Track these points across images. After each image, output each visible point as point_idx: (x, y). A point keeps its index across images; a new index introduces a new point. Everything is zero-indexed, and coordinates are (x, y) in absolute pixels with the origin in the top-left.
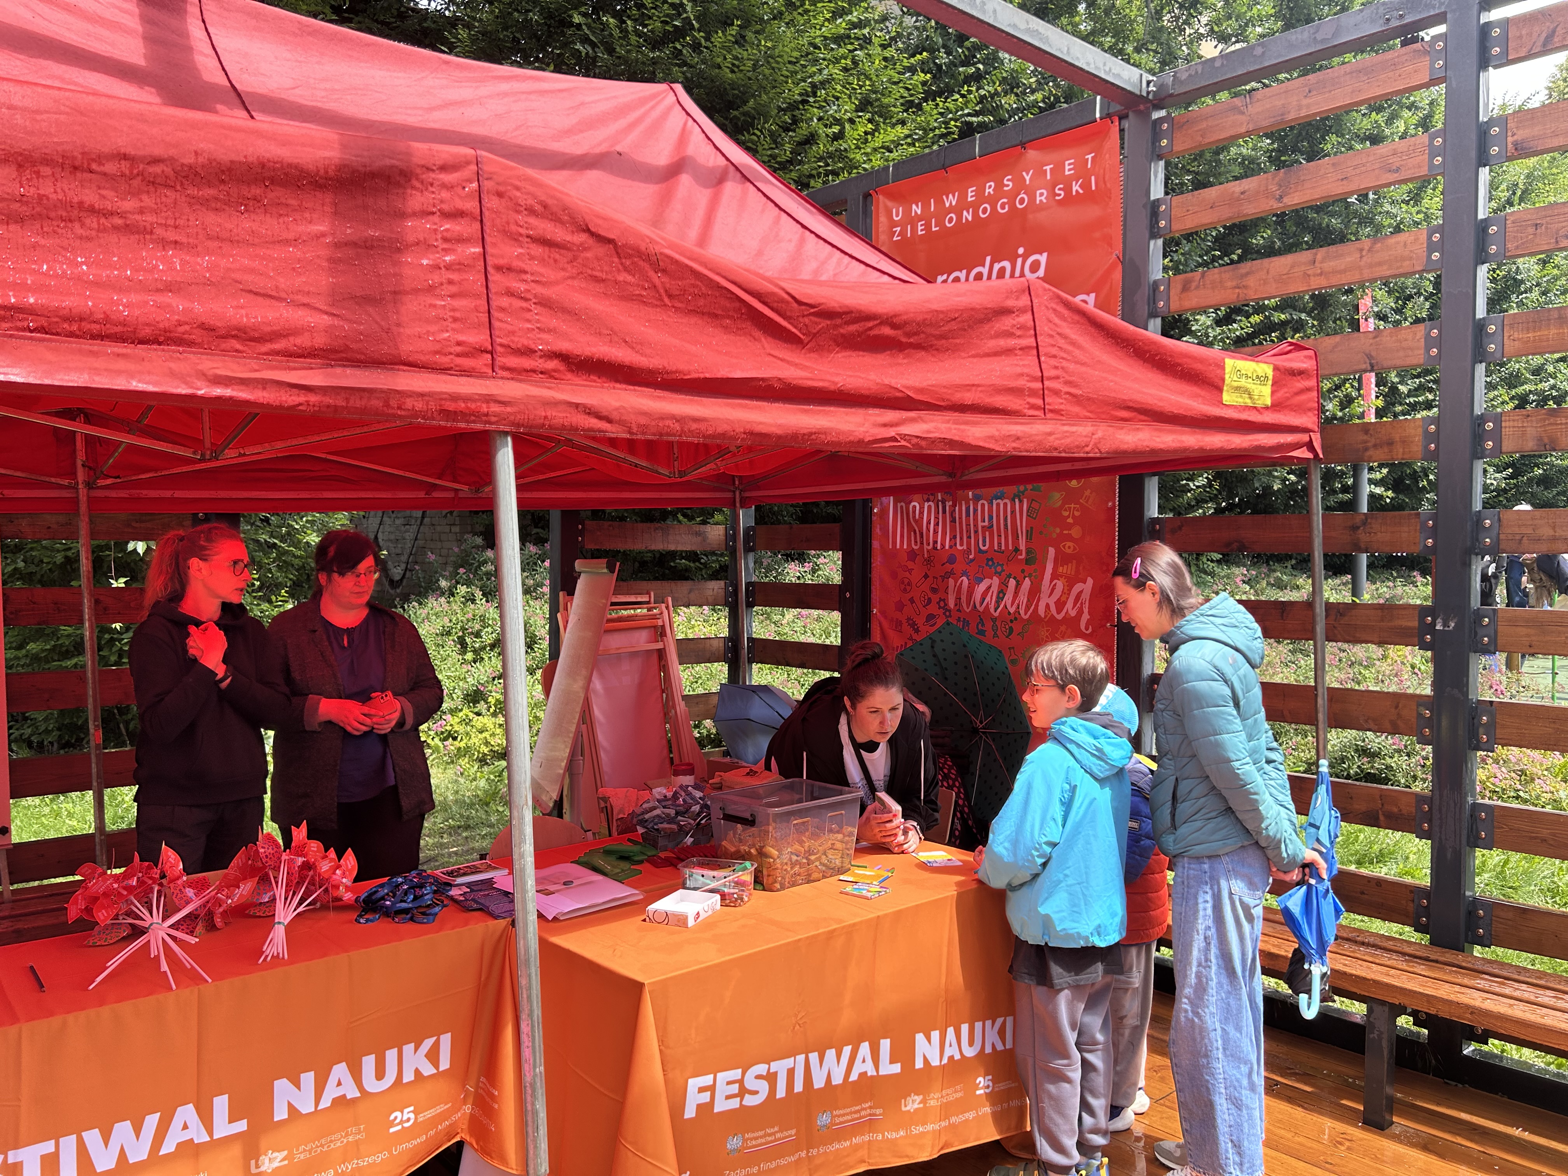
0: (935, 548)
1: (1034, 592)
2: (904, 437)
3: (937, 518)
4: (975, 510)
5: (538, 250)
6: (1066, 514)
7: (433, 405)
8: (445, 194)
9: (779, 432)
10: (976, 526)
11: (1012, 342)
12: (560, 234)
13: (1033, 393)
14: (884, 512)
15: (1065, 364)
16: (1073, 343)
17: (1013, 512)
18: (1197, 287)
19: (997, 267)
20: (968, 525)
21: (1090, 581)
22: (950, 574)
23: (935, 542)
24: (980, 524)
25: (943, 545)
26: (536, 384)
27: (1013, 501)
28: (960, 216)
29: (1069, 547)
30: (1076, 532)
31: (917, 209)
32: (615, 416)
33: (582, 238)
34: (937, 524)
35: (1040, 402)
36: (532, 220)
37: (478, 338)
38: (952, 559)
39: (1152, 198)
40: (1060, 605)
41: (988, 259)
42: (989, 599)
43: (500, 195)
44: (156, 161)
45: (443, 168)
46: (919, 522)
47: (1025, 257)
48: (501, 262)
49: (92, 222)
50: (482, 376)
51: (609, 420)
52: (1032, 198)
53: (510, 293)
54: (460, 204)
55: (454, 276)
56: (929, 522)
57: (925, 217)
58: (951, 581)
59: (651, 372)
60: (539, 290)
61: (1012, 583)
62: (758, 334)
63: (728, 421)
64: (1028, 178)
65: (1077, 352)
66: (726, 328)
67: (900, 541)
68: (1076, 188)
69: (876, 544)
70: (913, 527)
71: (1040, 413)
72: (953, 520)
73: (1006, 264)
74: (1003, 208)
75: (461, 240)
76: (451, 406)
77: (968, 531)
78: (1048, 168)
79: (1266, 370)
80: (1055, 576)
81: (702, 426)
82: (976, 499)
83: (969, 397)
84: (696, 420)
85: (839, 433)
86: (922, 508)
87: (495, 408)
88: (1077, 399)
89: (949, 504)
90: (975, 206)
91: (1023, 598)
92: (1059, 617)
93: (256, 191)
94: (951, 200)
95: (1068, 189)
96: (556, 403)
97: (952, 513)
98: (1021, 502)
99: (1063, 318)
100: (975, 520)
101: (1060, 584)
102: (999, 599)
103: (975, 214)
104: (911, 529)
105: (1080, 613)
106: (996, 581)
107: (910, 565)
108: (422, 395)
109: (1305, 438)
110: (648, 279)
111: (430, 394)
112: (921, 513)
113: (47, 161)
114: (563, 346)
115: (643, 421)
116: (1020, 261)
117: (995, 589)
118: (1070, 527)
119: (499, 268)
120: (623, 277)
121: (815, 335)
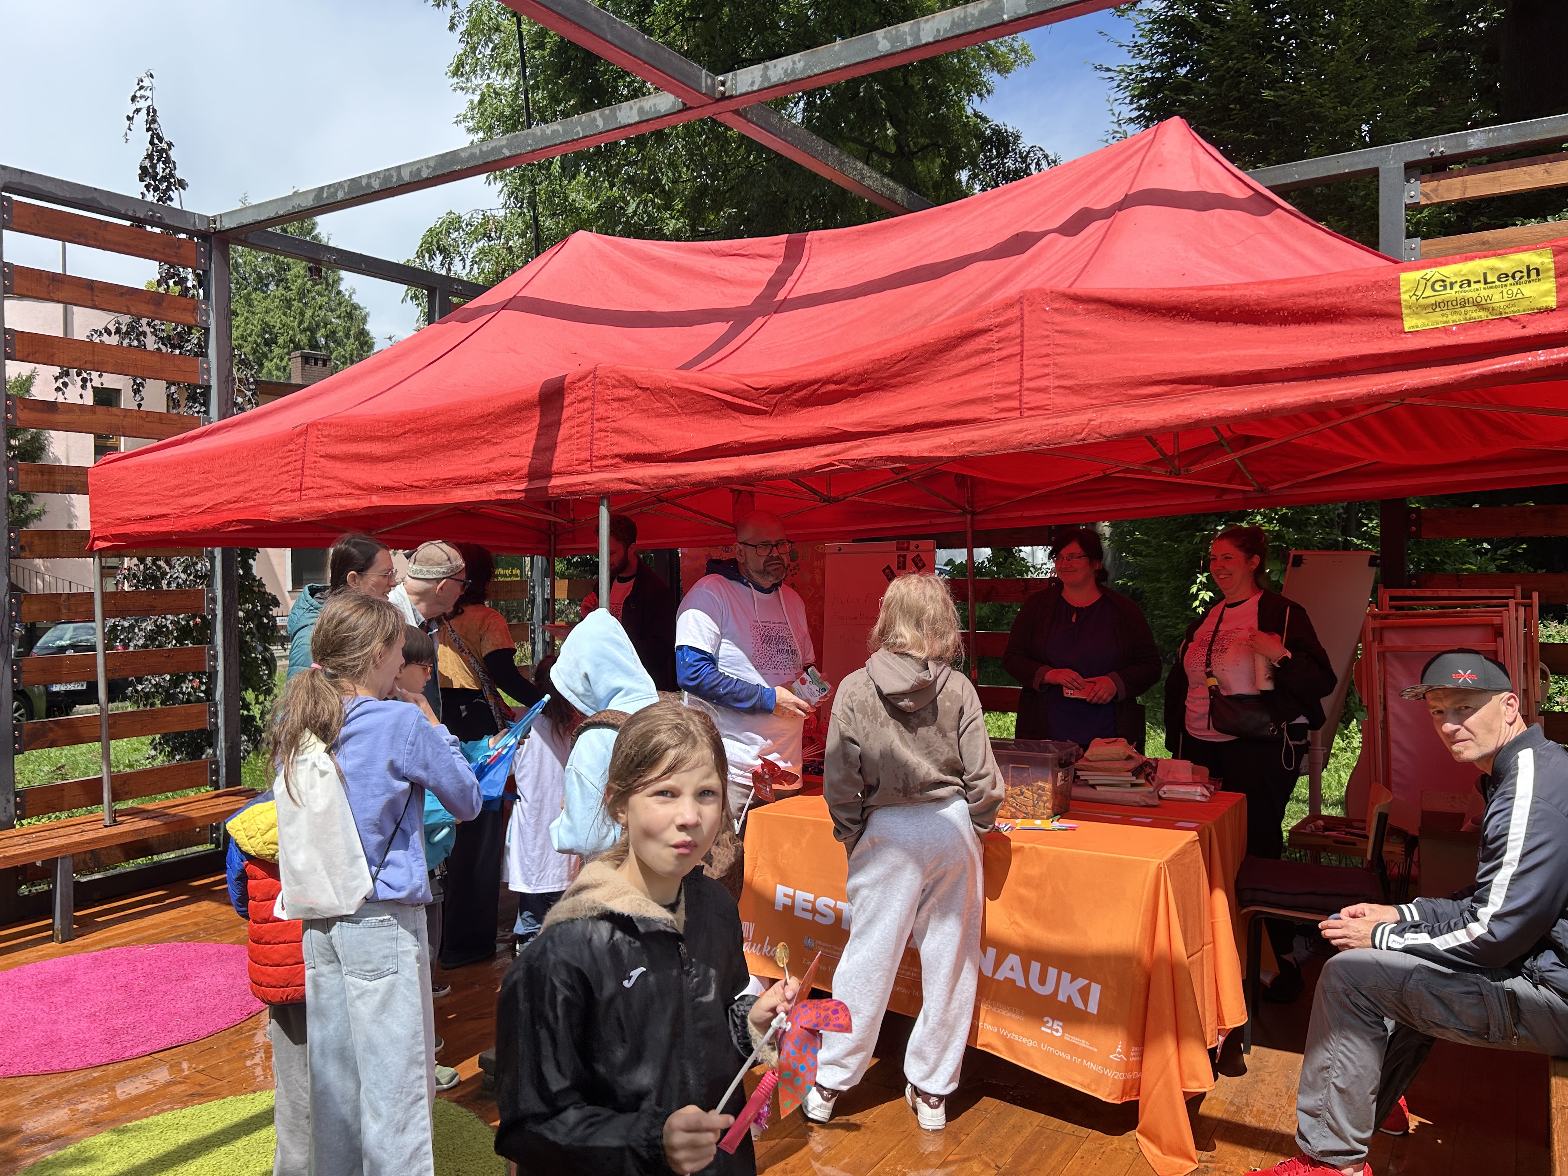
2: (843, 461)
5: (615, 405)
7: (564, 491)
8: (580, 392)
12: (625, 393)
13: (1003, 397)
26: (608, 472)
32: (641, 481)
33: (637, 391)
35: (1015, 403)
36: (614, 391)
37: (586, 455)
43: (601, 384)
45: (579, 380)
48: (599, 416)
50: (587, 473)
53: (601, 430)
54: (586, 394)
55: (579, 429)
59: (660, 454)
60: (614, 425)
62: (737, 415)
66: (717, 417)
71: (1015, 414)
75: (584, 411)
76: (570, 490)
110: (667, 402)
119: (597, 420)
120: (655, 405)
121: (775, 406)
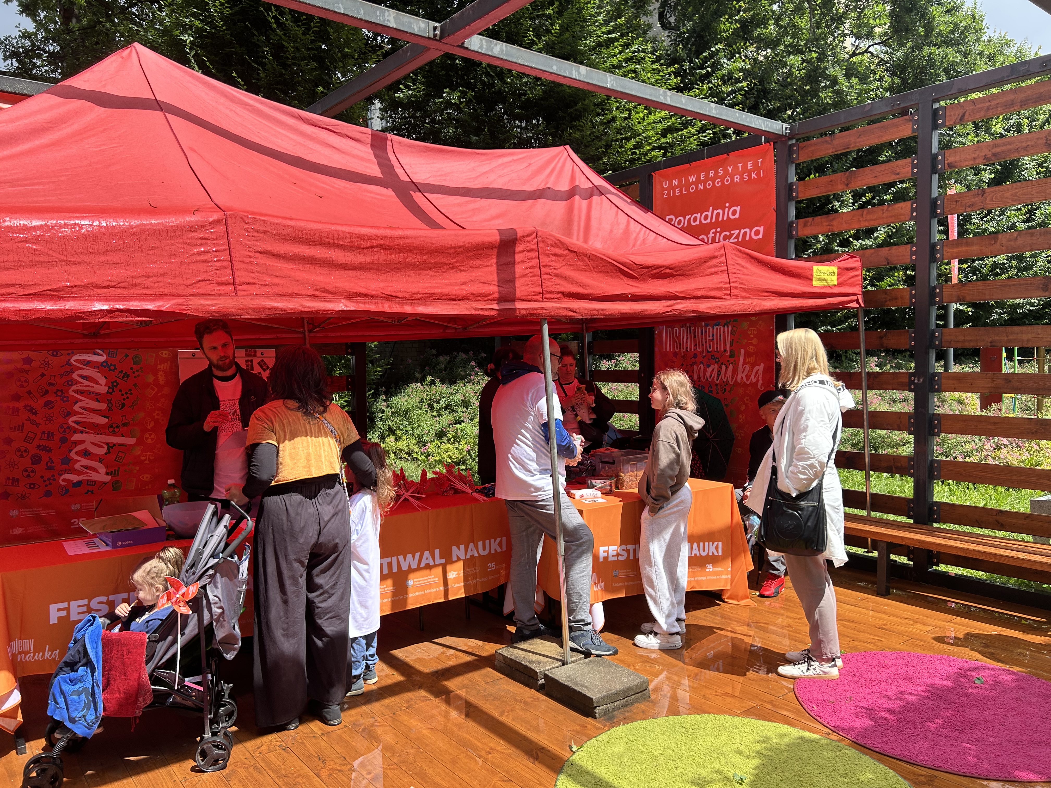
0: (687, 351)
1: (735, 371)
2: (675, 310)
3: (687, 335)
4: (706, 332)
5: (554, 258)
6: (750, 333)
7: (528, 312)
8: (528, 244)
9: (630, 312)
10: (706, 339)
11: (716, 269)
12: (559, 251)
13: (726, 289)
14: (661, 332)
15: (739, 276)
16: (743, 267)
17: (724, 332)
18: (811, 225)
19: (715, 212)
20: (702, 339)
21: (762, 365)
22: (694, 363)
23: (687, 348)
24: (708, 338)
25: (691, 349)
26: (555, 302)
27: (724, 326)
28: (697, 187)
29: (751, 349)
30: (755, 341)
31: (675, 182)
32: (578, 311)
33: (567, 251)
34: (687, 339)
35: (729, 292)
36: (552, 248)
37: (539, 289)
38: (695, 356)
39: (789, 182)
40: (748, 377)
41: (711, 208)
42: (715, 375)
43: (543, 242)
44: (460, 247)
45: (528, 236)
46: (679, 338)
47: (729, 208)
48: (544, 264)
49: (446, 267)
50: (539, 301)
51: (576, 312)
52: (732, 179)
53: (547, 274)
54: (533, 247)
55: (531, 270)
56: (683, 338)
57: (680, 186)
58: (695, 367)
59: (588, 295)
60: (555, 271)
61: (724, 367)
62: (622, 277)
63: (613, 309)
64: (730, 170)
65: (745, 271)
66: (612, 277)
67: (669, 347)
68: (753, 175)
69: (657, 349)
70: (676, 340)
71: (729, 297)
72: (695, 337)
73: (720, 211)
74: (718, 183)
75: (533, 258)
76: (532, 312)
77: (702, 342)
78: (740, 165)
79: (835, 269)
80: (744, 363)
81: (605, 312)
82: (706, 326)
83: (700, 293)
84: (603, 310)
85: (651, 310)
86: (680, 331)
87: (544, 311)
88: (745, 290)
89: (692, 328)
90: (705, 182)
91: (729, 374)
92: (748, 383)
93: (482, 252)
94: (692, 179)
95: (749, 176)
96: (560, 308)
97: (694, 333)
98: (728, 327)
99: (739, 257)
100: (706, 336)
101: (747, 367)
102: (719, 375)
103: (705, 186)
104: (674, 341)
105: (758, 380)
106: (716, 366)
107: (674, 359)
108: (525, 309)
109: (855, 298)
110: (586, 263)
111: (527, 309)
112: (680, 333)
113: (436, 252)
114: (562, 289)
115: (586, 312)
116: (727, 209)
117: (716, 370)
118: (752, 339)
119: (543, 266)
120: (579, 263)
121: (641, 275)
